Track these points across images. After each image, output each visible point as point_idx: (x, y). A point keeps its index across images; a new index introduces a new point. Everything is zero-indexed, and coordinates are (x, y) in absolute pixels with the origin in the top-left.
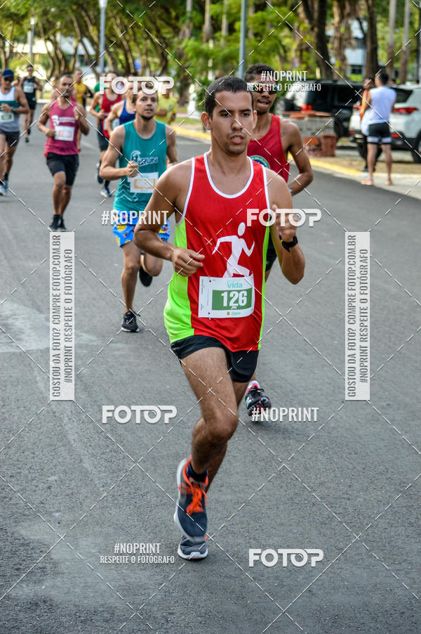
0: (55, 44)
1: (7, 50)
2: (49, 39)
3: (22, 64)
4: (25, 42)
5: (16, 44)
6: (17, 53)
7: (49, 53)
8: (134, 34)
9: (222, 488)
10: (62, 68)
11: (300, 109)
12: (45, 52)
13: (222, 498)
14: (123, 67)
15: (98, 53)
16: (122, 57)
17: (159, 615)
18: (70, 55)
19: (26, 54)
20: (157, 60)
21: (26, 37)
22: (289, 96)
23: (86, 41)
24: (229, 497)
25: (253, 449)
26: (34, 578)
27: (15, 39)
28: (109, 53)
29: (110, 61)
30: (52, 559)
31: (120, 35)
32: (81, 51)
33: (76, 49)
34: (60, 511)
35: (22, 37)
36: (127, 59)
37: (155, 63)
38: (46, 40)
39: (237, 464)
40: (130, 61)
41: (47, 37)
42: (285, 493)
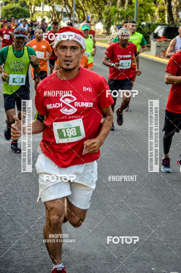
0: (53, 7)
1: (32, 9)
2: (51, 5)
3: (39, 15)
4: (40, 6)
5: (36, 7)
6: (36, 11)
7: (51, 11)
8: (88, 4)
9: (139, 202)
10: (56, 18)
11: (160, 38)
12: (49, 11)
13: (139, 207)
14: (82, 18)
15: (72, 12)
16: (82, 13)
18: (59, 12)
19: (40, 11)
21: (40, 4)
22: (155, 32)
23: (66, 6)
24: (142, 206)
25: (151, 185)
27: (36, 5)
28: (77, 12)
31: (82, 4)
32: (65, 10)
33: (62, 10)
35: (39, 4)
37: (96, 16)
38: (49, 6)
39: (144, 192)
40: (86, 15)
41: (50, 4)
42: (166, 205)
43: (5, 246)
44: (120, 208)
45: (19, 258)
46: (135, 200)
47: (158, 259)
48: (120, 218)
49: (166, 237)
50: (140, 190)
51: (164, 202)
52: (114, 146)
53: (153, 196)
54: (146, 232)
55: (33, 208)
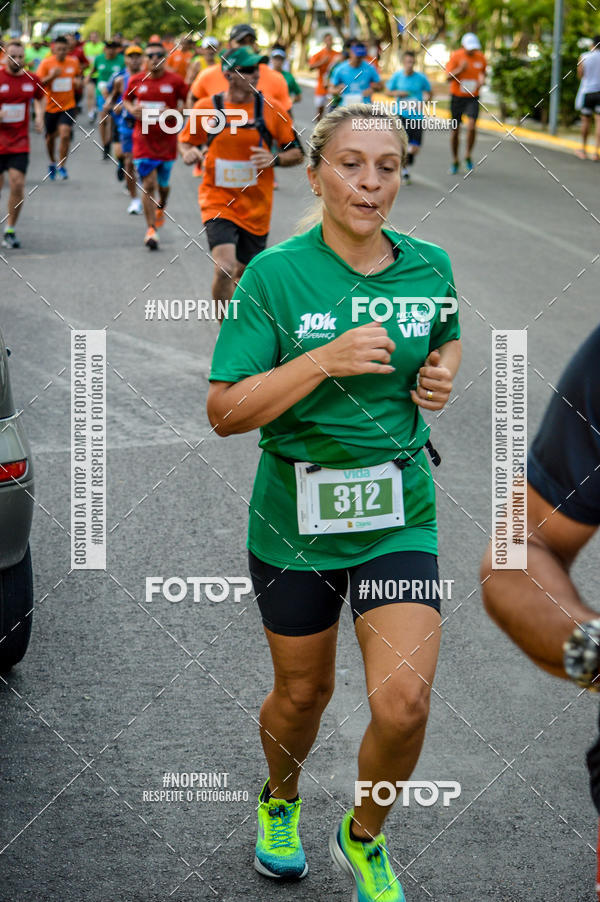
14: (381, 28)
15: (345, 8)
16: (378, 14)
17: (502, 820)
20: (430, 19)
26: (318, 764)
28: (362, 9)
29: (363, 20)
30: (340, 736)
34: (346, 667)
36: (387, 17)
37: (427, 24)
40: (392, 19)
43: (135, 786)
45: (179, 825)
55: (226, 660)
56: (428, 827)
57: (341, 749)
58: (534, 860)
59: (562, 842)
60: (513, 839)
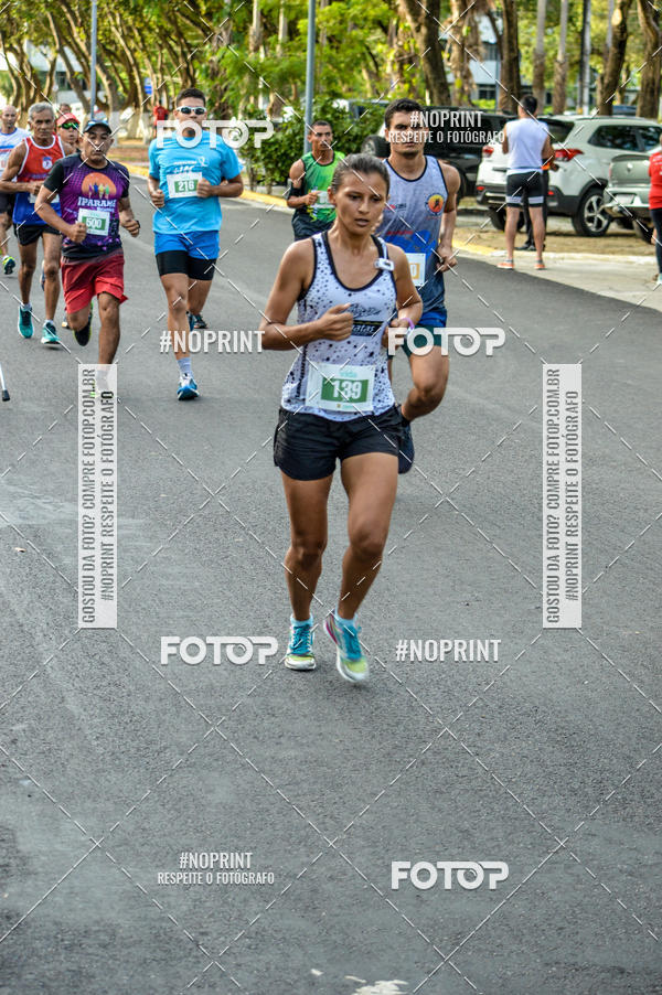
0: (21, 56)
2: (11, 49)
7: (11, 70)
8: (143, 40)
9: (283, 740)
10: (32, 94)
12: (5, 68)
13: (283, 754)
14: (125, 90)
15: (86, 70)
16: (124, 75)
18: (44, 73)
20: (179, 80)
23: (67, 50)
24: (292, 753)
28: (105, 70)
29: (106, 83)
30: (18, 852)
31: (122, 42)
32: (61, 66)
33: (53, 64)
34: (31, 778)
36: (132, 78)
37: (176, 84)
38: (6, 50)
39: (305, 702)
40: (137, 81)
41: (7, 46)
42: (378, 747)
44: (215, 764)
46: (269, 731)
47: (338, 938)
48: (209, 796)
49: (370, 861)
50: (291, 697)
51: (373, 737)
52: (210, 542)
53: (336, 716)
54: (300, 842)
56: (105, 947)
57: (17, 866)
58: (216, 979)
59: (248, 958)
60: (196, 957)
